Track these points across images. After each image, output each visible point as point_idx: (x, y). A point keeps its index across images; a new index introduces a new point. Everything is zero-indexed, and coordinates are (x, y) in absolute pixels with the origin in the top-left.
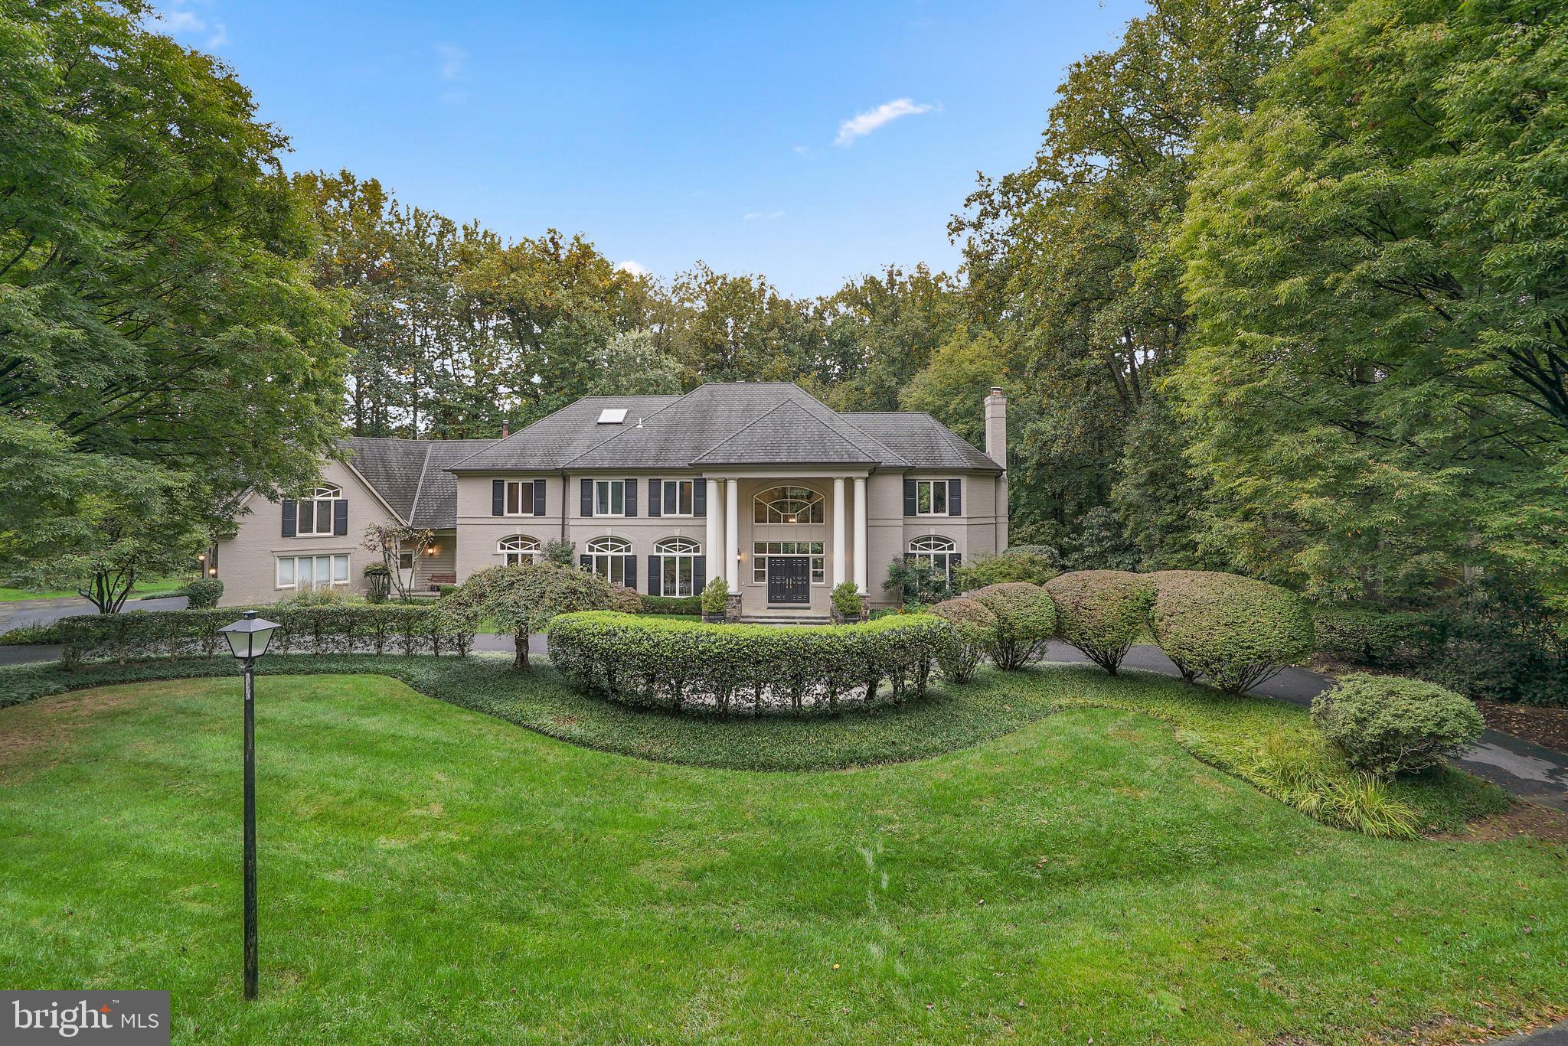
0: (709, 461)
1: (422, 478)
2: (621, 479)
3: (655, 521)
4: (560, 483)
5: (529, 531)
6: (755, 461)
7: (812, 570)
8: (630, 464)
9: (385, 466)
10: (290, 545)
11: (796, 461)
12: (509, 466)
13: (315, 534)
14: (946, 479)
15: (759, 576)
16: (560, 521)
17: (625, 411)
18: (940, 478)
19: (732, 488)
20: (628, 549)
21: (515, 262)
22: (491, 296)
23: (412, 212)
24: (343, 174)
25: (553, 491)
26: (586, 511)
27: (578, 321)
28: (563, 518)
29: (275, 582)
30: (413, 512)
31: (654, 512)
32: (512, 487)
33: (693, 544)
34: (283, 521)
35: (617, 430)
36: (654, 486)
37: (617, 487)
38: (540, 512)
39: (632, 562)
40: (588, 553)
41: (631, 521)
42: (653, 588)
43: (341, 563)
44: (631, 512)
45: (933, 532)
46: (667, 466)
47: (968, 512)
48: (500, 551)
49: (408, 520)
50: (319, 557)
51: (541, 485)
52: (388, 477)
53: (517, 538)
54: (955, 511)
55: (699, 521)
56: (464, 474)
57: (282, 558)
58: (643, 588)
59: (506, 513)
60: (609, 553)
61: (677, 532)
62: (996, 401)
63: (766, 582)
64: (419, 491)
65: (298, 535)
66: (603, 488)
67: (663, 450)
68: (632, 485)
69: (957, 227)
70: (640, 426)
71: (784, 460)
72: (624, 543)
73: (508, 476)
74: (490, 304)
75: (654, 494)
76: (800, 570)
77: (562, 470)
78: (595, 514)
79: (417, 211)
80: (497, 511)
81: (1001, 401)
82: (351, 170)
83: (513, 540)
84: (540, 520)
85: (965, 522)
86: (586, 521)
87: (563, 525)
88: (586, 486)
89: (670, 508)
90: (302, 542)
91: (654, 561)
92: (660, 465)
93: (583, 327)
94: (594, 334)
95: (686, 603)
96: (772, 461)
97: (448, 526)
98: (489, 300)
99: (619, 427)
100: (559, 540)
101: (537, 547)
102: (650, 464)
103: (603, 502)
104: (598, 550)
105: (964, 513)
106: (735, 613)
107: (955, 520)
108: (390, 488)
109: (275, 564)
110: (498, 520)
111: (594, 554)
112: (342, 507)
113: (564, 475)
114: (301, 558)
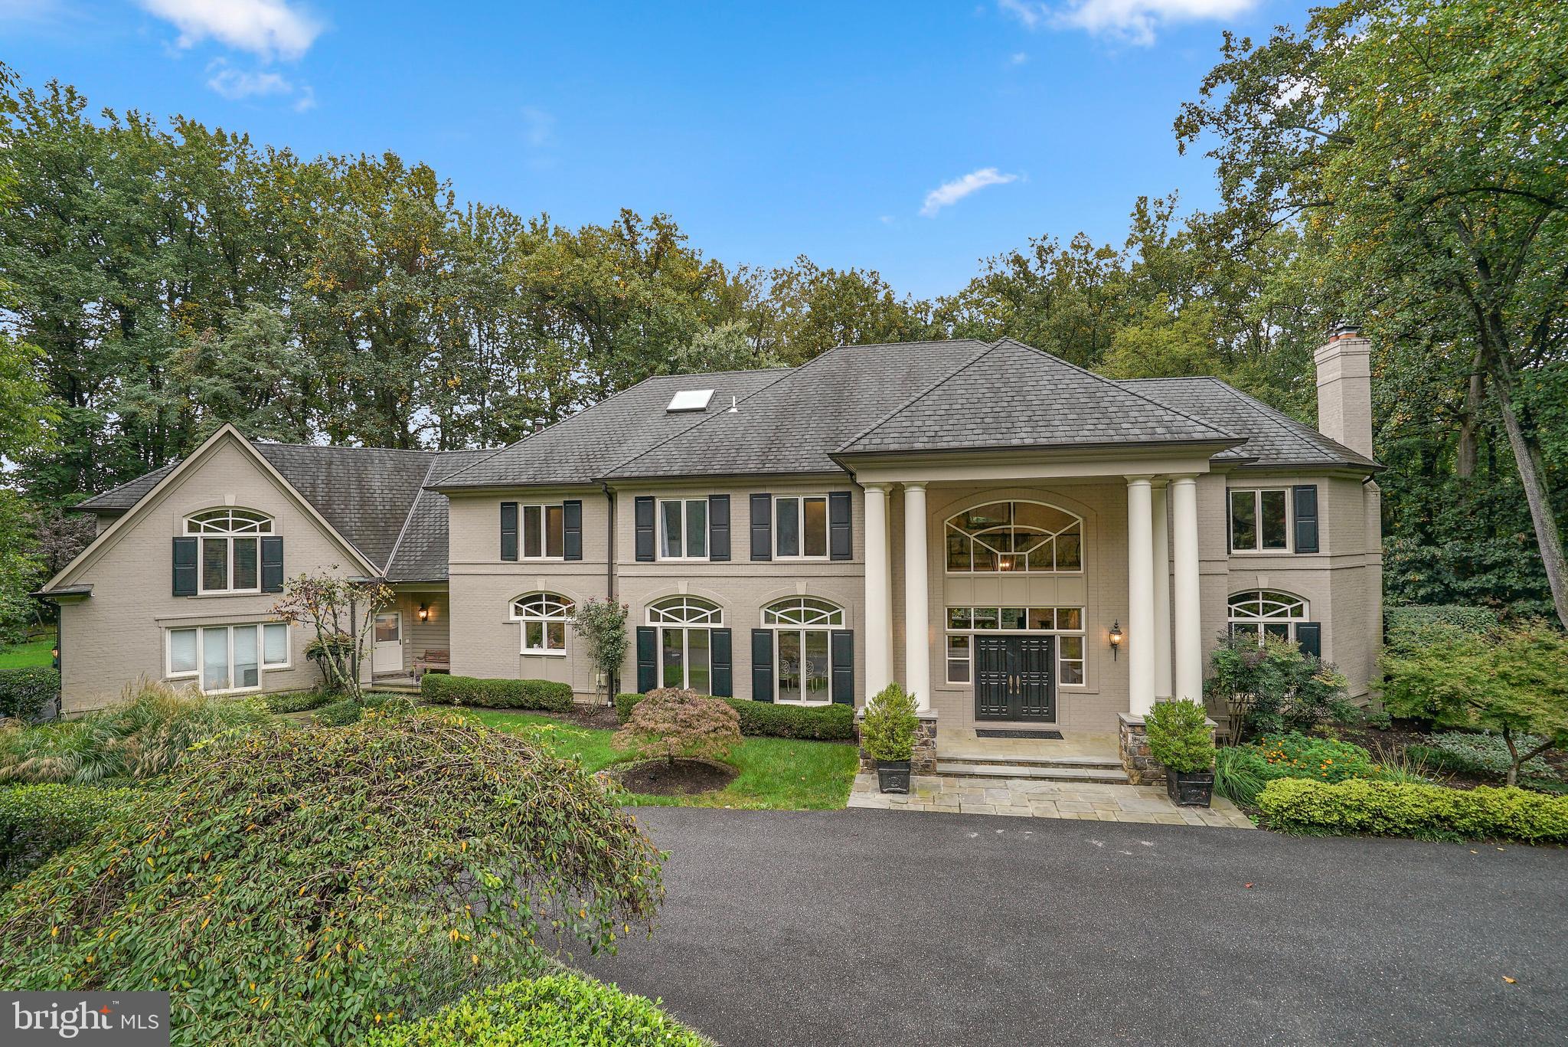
0: (869, 448)
1: (415, 505)
2: (702, 496)
3: (762, 568)
4: (605, 504)
5: (557, 586)
6: (966, 444)
7: (1059, 659)
8: (716, 469)
9: (361, 487)
10: (186, 610)
11: (1053, 441)
12: (524, 479)
13: (231, 590)
14: (1287, 488)
15: (957, 671)
16: (605, 570)
17: (711, 392)
18: (1273, 485)
19: (915, 503)
20: (716, 618)
21: (580, 248)
22: (553, 289)
23: (474, 210)
24: (388, 157)
25: (593, 516)
26: (644, 553)
27: (657, 315)
28: (611, 564)
29: (163, 668)
30: (392, 556)
31: (760, 552)
32: (532, 514)
33: (830, 608)
34: (174, 571)
35: (698, 419)
36: (759, 505)
37: (695, 508)
38: (573, 552)
39: (722, 641)
40: (649, 624)
41: (720, 569)
42: (762, 689)
43: (275, 635)
44: (722, 553)
45: (1264, 582)
46: (782, 470)
47: (1332, 545)
48: (513, 618)
49: (382, 568)
50: (238, 627)
51: (573, 509)
52: (364, 503)
53: (538, 598)
54: (1308, 543)
55: (842, 568)
56: (462, 495)
57: (175, 630)
58: (743, 689)
59: (522, 557)
60: (685, 624)
61: (801, 589)
62: (1352, 348)
63: (971, 683)
64: (407, 522)
65: (201, 592)
66: (672, 511)
67: (773, 444)
68: (721, 504)
69: (1186, 128)
70: (734, 410)
71: (1029, 441)
72: (710, 607)
73: (523, 496)
74: (553, 298)
75: (759, 521)
76: (1034, 659)
77: (603, 480)
78: (660, 558)
79: (480, 208)
80: (509, 553)
81: (1360, 348)
82: (396, 152)
83: (531, 601)
84: (573, 567)
85: (1327, 564)
86: (646, 569)
87: (611, 575)
88: (644, 507)
89: (788, 546)
90: (207, 603)
91: (761, 641)
92: (769, 468)
93: (663, 323)
94: (678, 330)
95: (821, 720)
96: (1003, 443)
97: (438, 576)
98: (551, 294)
99: (702, 415)
100: (602, 601)
101: (570, 612)
102: (752, 467)
103: (673, 536)
104: (666, 619)
105: (1325, 548)
106: (926, 754)
107: (1307, 561)
108: (362, 519)
109: (162, 640)
110: (511, 568)
111: (660, 625)
112: (274, 549)
113: (608, 490)
114: (208, 629)
